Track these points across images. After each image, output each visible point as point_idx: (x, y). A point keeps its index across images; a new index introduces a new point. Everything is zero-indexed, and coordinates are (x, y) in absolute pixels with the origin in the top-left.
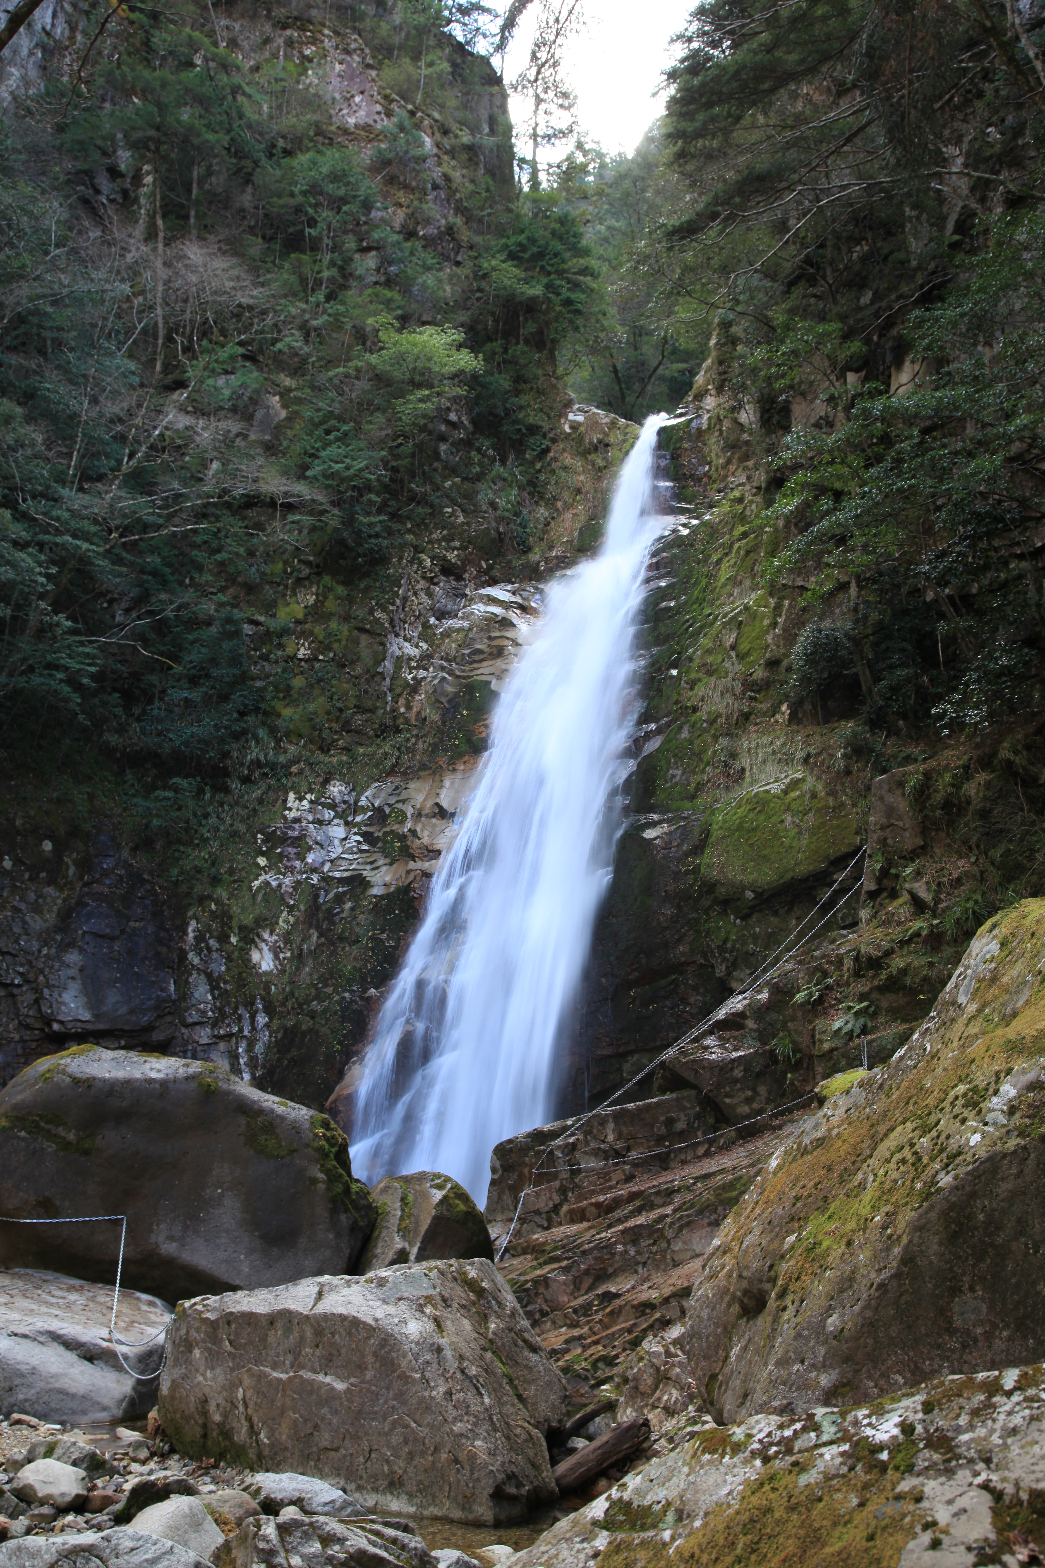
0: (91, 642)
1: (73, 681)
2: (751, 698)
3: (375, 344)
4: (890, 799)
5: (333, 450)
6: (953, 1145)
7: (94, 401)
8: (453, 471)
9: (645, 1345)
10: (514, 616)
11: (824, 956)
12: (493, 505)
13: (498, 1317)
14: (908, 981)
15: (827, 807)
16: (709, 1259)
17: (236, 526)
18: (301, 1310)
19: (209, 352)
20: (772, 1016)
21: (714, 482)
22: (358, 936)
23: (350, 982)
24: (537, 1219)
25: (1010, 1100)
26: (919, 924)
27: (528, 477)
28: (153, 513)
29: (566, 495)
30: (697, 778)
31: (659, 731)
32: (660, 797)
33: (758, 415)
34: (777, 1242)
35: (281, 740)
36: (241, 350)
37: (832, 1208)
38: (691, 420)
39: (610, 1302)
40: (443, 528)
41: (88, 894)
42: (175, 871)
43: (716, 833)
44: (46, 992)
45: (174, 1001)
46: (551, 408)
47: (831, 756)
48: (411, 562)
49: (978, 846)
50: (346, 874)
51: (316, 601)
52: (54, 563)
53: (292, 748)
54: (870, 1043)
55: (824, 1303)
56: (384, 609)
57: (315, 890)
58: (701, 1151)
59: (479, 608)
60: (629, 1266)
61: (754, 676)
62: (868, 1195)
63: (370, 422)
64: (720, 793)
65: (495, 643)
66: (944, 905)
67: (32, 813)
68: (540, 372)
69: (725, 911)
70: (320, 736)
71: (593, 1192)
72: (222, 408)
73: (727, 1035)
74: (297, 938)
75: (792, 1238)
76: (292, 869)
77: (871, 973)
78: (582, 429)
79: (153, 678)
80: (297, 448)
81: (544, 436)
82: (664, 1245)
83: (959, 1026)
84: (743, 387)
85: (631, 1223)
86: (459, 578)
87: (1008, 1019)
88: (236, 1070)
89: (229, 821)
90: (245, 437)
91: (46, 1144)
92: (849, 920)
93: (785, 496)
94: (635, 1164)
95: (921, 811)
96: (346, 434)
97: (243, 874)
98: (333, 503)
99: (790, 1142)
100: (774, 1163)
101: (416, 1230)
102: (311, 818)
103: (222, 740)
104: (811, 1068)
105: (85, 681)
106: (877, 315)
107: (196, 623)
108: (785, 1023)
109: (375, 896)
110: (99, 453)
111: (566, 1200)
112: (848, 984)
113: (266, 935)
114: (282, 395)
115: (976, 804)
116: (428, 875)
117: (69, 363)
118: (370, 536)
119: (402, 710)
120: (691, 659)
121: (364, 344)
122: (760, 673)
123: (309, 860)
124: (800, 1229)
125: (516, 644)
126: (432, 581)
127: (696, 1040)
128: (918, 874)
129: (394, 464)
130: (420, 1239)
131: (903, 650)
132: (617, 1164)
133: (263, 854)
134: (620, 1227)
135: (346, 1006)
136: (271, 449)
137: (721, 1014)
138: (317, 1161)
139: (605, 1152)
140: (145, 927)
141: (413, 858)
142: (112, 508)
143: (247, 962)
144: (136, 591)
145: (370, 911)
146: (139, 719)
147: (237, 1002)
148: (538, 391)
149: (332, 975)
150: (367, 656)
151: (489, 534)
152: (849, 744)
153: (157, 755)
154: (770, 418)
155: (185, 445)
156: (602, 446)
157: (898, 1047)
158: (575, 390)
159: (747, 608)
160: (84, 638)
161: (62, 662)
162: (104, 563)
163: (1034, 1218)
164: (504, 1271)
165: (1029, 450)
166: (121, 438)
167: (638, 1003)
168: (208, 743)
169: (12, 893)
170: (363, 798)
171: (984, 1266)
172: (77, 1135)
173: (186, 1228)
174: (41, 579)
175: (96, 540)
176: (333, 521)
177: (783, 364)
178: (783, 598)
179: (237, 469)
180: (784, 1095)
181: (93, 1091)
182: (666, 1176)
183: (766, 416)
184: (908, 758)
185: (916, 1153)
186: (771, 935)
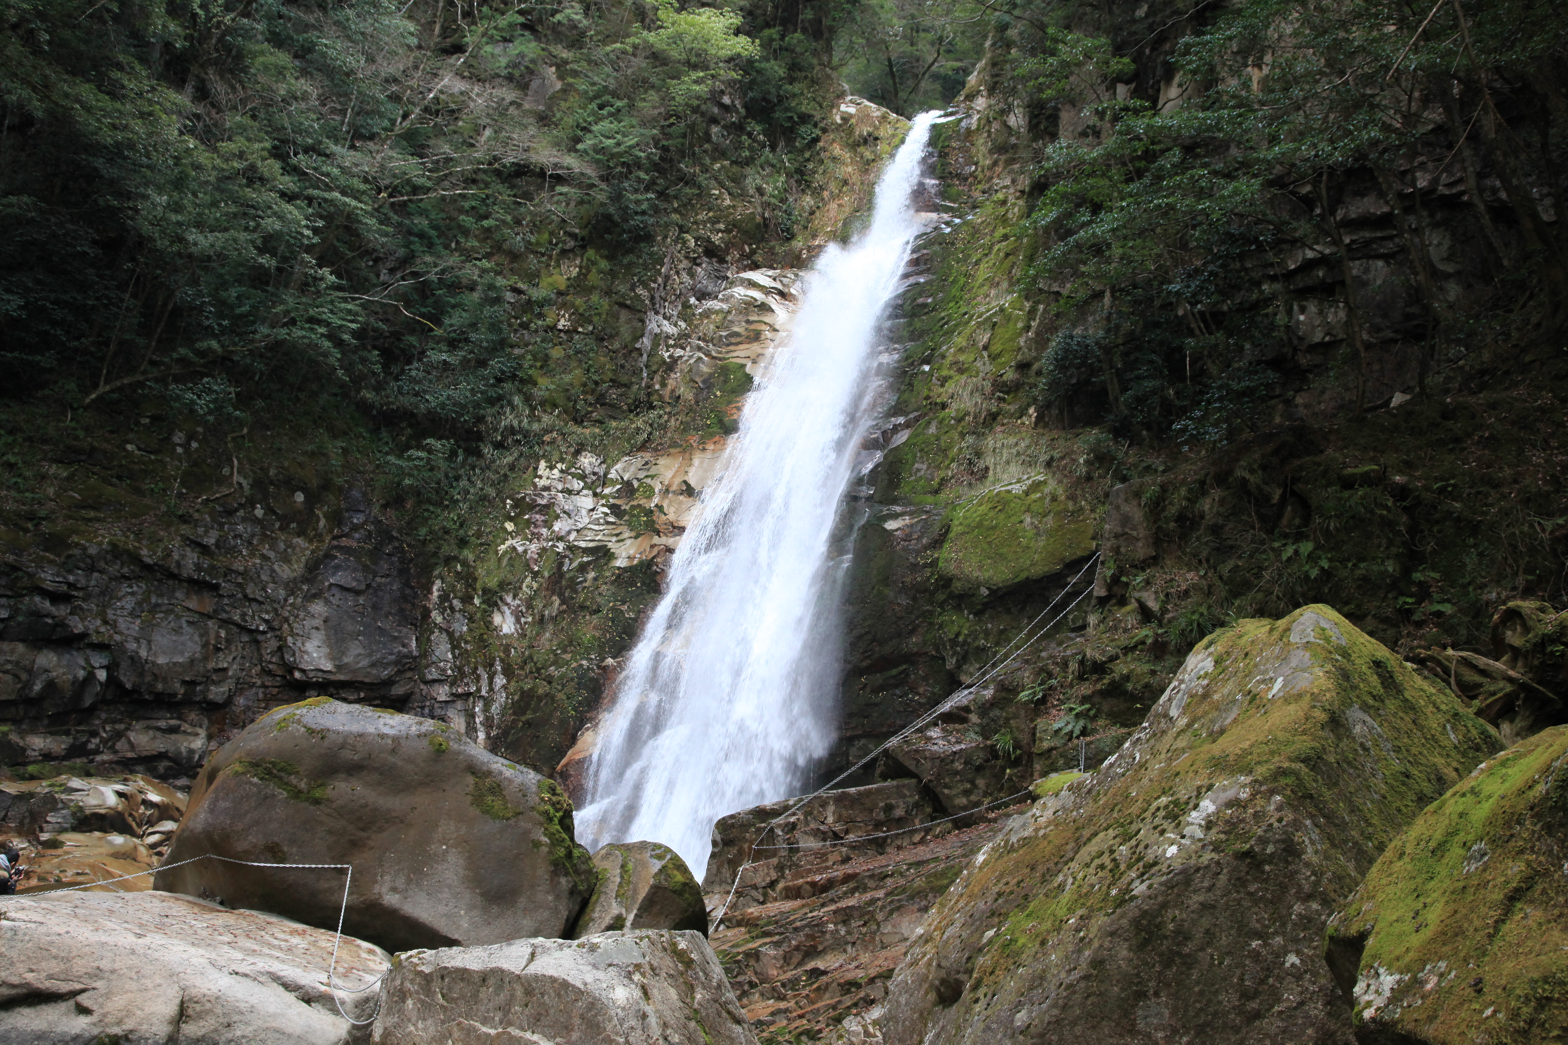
0: (353, 299)
1: (333, 336)
2: (1000, 399)
3: (653, 22)
4: (1126, 508)
5: (604, 126)
6: (1150, 857)
7: (371, 60)
8: (723, 154)
9: (846, 1023)
10: (773, 302)
11: (1051, 657)
12: (760, 191)
13: (704, 988)
14: (1130, 686)
15: (1065, 510)
16: (911, 947)
17: (504, 193)
18: (513, 969)
19: (489, 19)
20: (995, 713)
21: (980, 182)
22: (599, 606)
23: (588, 650)
24: (754, 893)
25: (1209, 816)
26: (1146, 632)
27: (796, 165)
28: (423, 175)
29: (833, 186)
30: (942, 474)
31: (907, 425)
32: (904, 490)
33: (1027, 119)
34: (977, 935)
35: (535, 408)
36: (521, 19)
37: (1032, 906)
38: (961, 120)
39: (817, 978)
40: (710, 210)
41: (336, 547)
42: (423, 531)
43: (956, 529)
44: (290, 639)
45: (415, 657)
46: (824, 98)
47: (1074, 461)
48: (676, 242)
49: (1208, 561)
50: (591, 545)
51: (579, 274)
52: (321, 217)
53: (546, 418)
54: (1088, 744)
55: (1014, 998)
56: (646, 286)
57: (560, 557)
58: (917, 838)
59: (740, 292)
60: (840, 945)
61: (1005, 378)
62: (1066, 897)
63: (644, 100)
64: (964, 490)
65: (753, 327)
66: (1170, 615)
67: (286, 464)
68: (815, 61)
69: (959, 605)
70: (574, 407)
71: (809, 871)
72: (498, 76)
73: (950, 727)
74: (539, 604)
75: (991, 933)
76: (538, 536)
77: (1095, 677)
78: (853, 121)
79: (412, 339)
80: (569, 120)
81: (815, 125)
82: (874, 927)
83: (1168, 738)
84: (1013, 91)
85: (842, 904)
86: (722, 261)
87: (1214, 736)
88: (471, 729)
89: (479, 484)
90: (519, 106)
91: (278, 791)
92: (1080, 623)
93: (1045, 205)
94: (852, 847)
95: (1155, 522)
96: (619, 110)
97: (491, 537)
98: (603, 178)
99: (999, 839)
100: (981, 858)
101: (633, 898)
102: (560, 487)
103: (477, 405)
104: (1030, 763)
105: (346, 337)
106: (1151, 28)
107: (455, 287)
108: (1007, 720)
109: (619, 568)
110: (373, 112)
111: (783, 877)
112: (1071, 686)
113: (509, 599)
114: (558, 67)
115: (1210, 519)
116: (670, 551)
117: (348, 20)
118: (636, 213)
119: (657, 387)
120: (943, 357)
121: (642, 21)
122: (1010, 375)
123: (556, 527)
124: (1000, 924)
125: (773, 330)
126: (695, 262)
127: (920, 730)
128: (1148, 583)
129: (665, 143)
130: (637, 906)
131: (1152, 362)
132: (835, 845)
133: (511, 519)
134: (833, 907)
135: (582, 673)
136: (544, 120)
137: (947, 706)
138: (541, 824)
139: (824, 833)
140: (390, 583)
141: (658, 533)
142: (382, 167)
143: (488, 624)
144: (401, 252)
145: (612, 583)
146: (397, 379)
147: (476, 663)
148: (813, 81)
149: (571, 643)
150: (625, 331)
151: (754, 219)
152: (1092, 450)
153: (412, 415)
154: (1038, 123)
155: (459, 110)
156: (871, 140)
157: (1111, 753)
158: (848, 82)
159: (1002, 310)
160: (347, 295)
161: (324, 317)
162: (371, 222)
163: (1221, 931)
164: (715, 944)
165: (1289, 174)
166: (395, 98)
167: (868, 690)
168: (463, 407)
169: (262, 541)
170: (613, 471)
171: (1170, 974)
172: (308, 784)
173: (409, 881)
174: (307, 232)
175: (365, 198)
176: (601, 195)
177: (1051, 75)
178: (1038, 302)
179: (509, 138)
180: (1001, 789)
181: (326, 743)
182: (881, 860)
183: (1035, 121)
184: (1148, 469)
185: (1114, 860)
186: (1002, 632)
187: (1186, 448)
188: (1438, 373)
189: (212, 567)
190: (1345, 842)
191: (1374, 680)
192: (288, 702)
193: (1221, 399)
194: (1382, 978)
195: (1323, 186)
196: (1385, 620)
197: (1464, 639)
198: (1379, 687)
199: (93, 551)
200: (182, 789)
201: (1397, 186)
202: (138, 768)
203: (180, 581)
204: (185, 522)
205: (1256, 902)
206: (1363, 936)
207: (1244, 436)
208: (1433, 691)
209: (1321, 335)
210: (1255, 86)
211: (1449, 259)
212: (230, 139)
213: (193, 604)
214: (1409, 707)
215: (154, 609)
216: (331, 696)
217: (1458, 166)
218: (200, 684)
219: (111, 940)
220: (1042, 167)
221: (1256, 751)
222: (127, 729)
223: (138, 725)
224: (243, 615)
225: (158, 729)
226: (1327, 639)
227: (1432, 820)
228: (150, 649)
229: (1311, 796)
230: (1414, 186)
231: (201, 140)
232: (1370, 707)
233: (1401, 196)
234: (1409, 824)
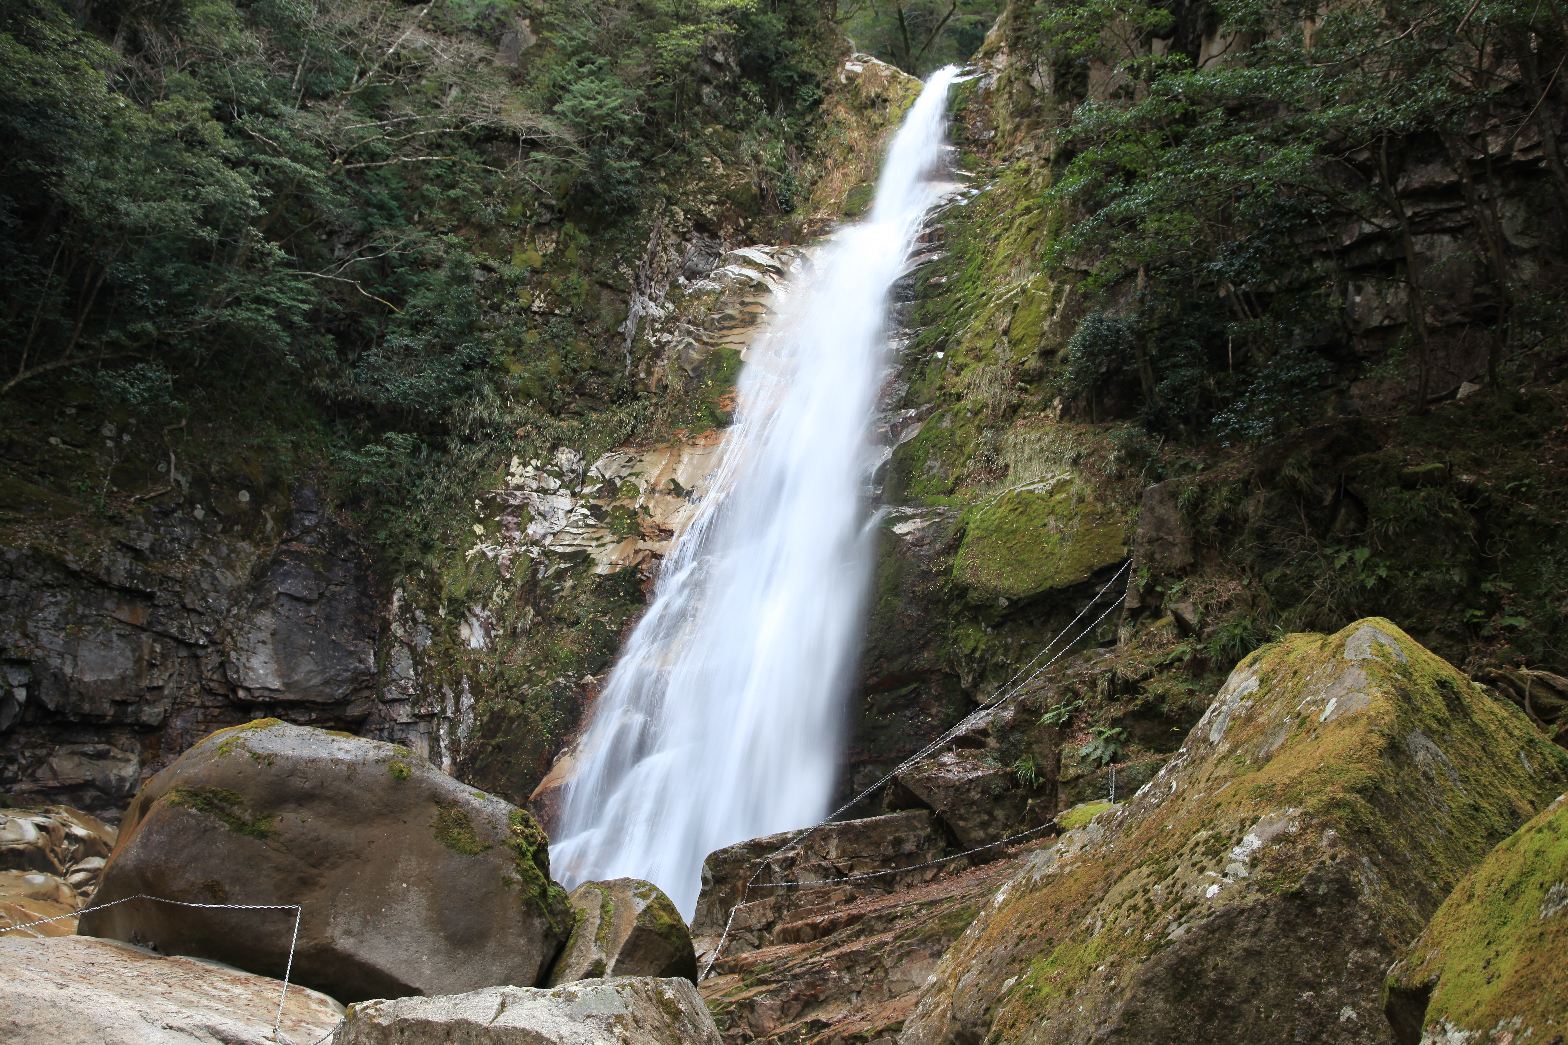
0: (305, 277)
1: (282, 318)
2: (1021, 389)
4: (1161, 511)
5: (584, 86)
6: (1188, 898)
7: (324, 10)
8: (716, 118)
10: (769, 281)
11: (1077, 675)
12: (756, 158)
14: (1165, 708)
15: (1093, 513)
16: (923, 996)
17: (473, 161)
18: (480, 1022)
20: (1016, 736)
21: (1000, 149)
22: (578, 618)
23: (565, 666)
24: (748, 936)
25: (1254, 852)
26: (1182, 647)
27: (797, 129)
28: (382, 140)
29: (837, 153)
30: (957, 472)
31: (919, 418)
32: (916, 489)
33: (1052, 79)
34: (995, 983)
35: (507, 399)
37: (1057, 951)
38: (979, 79)
39: (818, 1031)
40: (701, 179)
41: (285, 552)
42: (382, 534)
43: (972, 533)
44: (233, 654)
45: (373, 674)
46: (827, 55)
47: (1104, 457)
48: (663, 214)
49: (1252, 569)
50: (569, 550)
51: (556, 250)
52: (269, 186)
53: (519, 410)
54: (1119, 772)
56: (630, 264)
57: (535, 565)
58: (929, 875)
59: (734, 270)
60: (843, 994)
61: (1026, 366)
62: (1095, 942)
63: (628, 56)
64: (981, 490)
65: (748, 309)
66: (1210, 629)
67: (230, 460)
68: (818, 14)
69: (976, 617)
70: (550, 397)
71: (810, 912)
72: (465, 29)
73: (966, 752)
74: (511, 615)
75: (1011, 981)
76: (510, 540)
77: (1126, 697)
78: (860, 81)
79: (372, 322)
80: (545, 79)
81: (818, 86)
82: (881, 974)
83: (1208, 766)
84: (1038, 47)
85: (846, 949)
86: (714, 236)
87: (1259, 763)
88: (435, 755)
89: (445, 483)
90: (489, 62)
91: (218, 823)
92: (1109, 637)
93: (1072, 173)
94: (857, 885)
95: (1193, 525)
96: (600, 68)
97: (458, 541)
98: (582, 144)
99: (1020, 876)
100: (1000, 898)
101: (615, 941)
102: (534, 486)
103: (443, 395)
104: (1054, 792)
105: (296, 319)
107: (419, 264)
108: (1029, 744)
109: (600, 576)
110: (326, 69)
111: (780, 917)
112: (1100, 707)
113: (478, 610)
114: (532, 19)
115: (1254, 522)
116: (657, 556)
118: (620, 183)
119: (642, 375)
120: (959, 342)
122: (1033, 363)
123: (530, 530)
124: (1021, 972)
125: (770, 312)
126: (684, 237)
127: (932, 756)
128: (1185, 593)
129: (651, 105)
130: (619, 950)
131: (1190, 348)
132: (838, 883)
133: (480, 521)
134: (836, 952)
135: (558, 692)
136: (517, 78)
137: (962, 729)
138: (513, 860)
139: (826, 869)
140: (346, 592)
141: (643, 537)
142: (337, 130)
143: (455, 637)
144: (358, 225)
145: (592, 592)
146: (353, 365)
147: (441, 681)
148: (814, 35)
149: (546, 658)
150: (607, 313)
151: (749, 189)
152: (1122, 447)
153: (371, 406)
154: (1065, 83)
155: (422, 67)
156: (879, 102)
157: (1144, 782)
158: (854, 37)
159: (1024, 291)
160: (298, 272)
161: (272, 296)
162: (325, 190)
163: (1268, 981)
164: (705, 993)
165: (1344, 139)
166: (352, 53)
167: (875, 710)
168: (427, 396)
169: (202, 546)
170: (593, 468)
171: (1211, 1028)
172: (253, 815)
173: (365, 923)
174: (253, 203)
175: (317, 164)
176: (581, 162)
177: (1080, 28)
178: (1064, 282)
179: (478, 98)
180: (1022, 822)
181: (274, 769)
182: (890, 900)
183: (1061, 81)
184: (1185, 467)
185: (1148, 900)
186: (1023, 647)
187: (1227, 444)
188: (1511, 360)
189: (147, 574)
190: (1407, 882)
191: (1439, 702)
192: (230, 724)
193: (1267, 390)
194: (1449, 1035)
195: (1382, 152)
196: (1451, 635)
197: (1540, 656)
198: (1444, 709)
199: (11, 556)
200: (111, 821)
201: (1465, 152)
202: (61, 798)
203: (111, 589)
204: (117, 524)
205: (1306, 949)
206: (1427, 988)
207: (1293, 431)
208: (1505, 714)
209: (1380, 318)
210: (1307, 41)
211: (1523, 233)
212: (166, 97)
213: (124, 614)
214: (1478, 732)
215: (81, 620)
216: (279, 717)
217: (1535, 128)
218: (131, 704)
219: (28, 991)
220: (1069, 132)
221: (1306, 780)
222: (50, 754)
223: (61, 750)
224: (181, 627)
225: (85, 754)
226: (1386, 656)
227: (1504, 858)
228: (76, 665)
229: (1368, 831)
230: (1485, 152)
231: (134, 99)
232: (1434, 732)
233: (1470, 163)
234: (1478, 862)
